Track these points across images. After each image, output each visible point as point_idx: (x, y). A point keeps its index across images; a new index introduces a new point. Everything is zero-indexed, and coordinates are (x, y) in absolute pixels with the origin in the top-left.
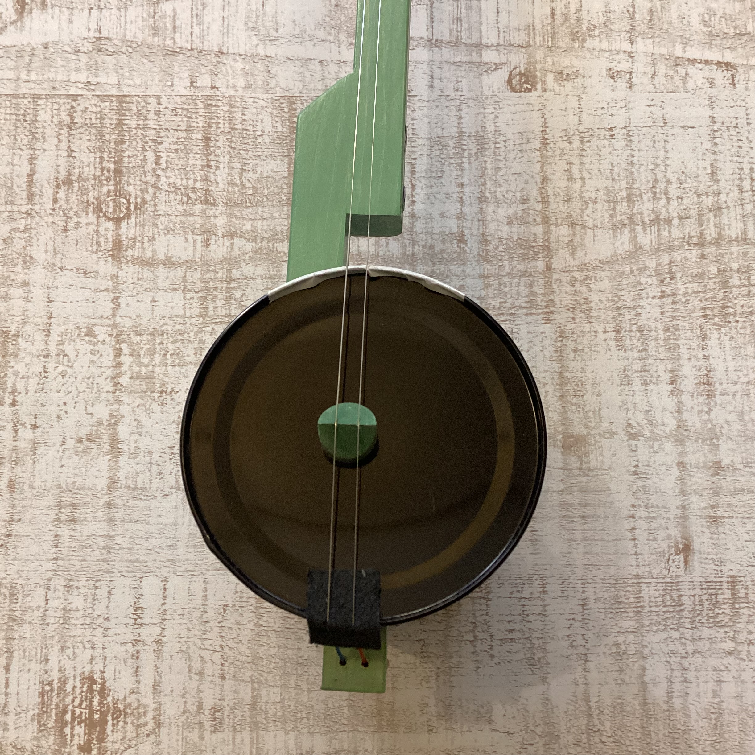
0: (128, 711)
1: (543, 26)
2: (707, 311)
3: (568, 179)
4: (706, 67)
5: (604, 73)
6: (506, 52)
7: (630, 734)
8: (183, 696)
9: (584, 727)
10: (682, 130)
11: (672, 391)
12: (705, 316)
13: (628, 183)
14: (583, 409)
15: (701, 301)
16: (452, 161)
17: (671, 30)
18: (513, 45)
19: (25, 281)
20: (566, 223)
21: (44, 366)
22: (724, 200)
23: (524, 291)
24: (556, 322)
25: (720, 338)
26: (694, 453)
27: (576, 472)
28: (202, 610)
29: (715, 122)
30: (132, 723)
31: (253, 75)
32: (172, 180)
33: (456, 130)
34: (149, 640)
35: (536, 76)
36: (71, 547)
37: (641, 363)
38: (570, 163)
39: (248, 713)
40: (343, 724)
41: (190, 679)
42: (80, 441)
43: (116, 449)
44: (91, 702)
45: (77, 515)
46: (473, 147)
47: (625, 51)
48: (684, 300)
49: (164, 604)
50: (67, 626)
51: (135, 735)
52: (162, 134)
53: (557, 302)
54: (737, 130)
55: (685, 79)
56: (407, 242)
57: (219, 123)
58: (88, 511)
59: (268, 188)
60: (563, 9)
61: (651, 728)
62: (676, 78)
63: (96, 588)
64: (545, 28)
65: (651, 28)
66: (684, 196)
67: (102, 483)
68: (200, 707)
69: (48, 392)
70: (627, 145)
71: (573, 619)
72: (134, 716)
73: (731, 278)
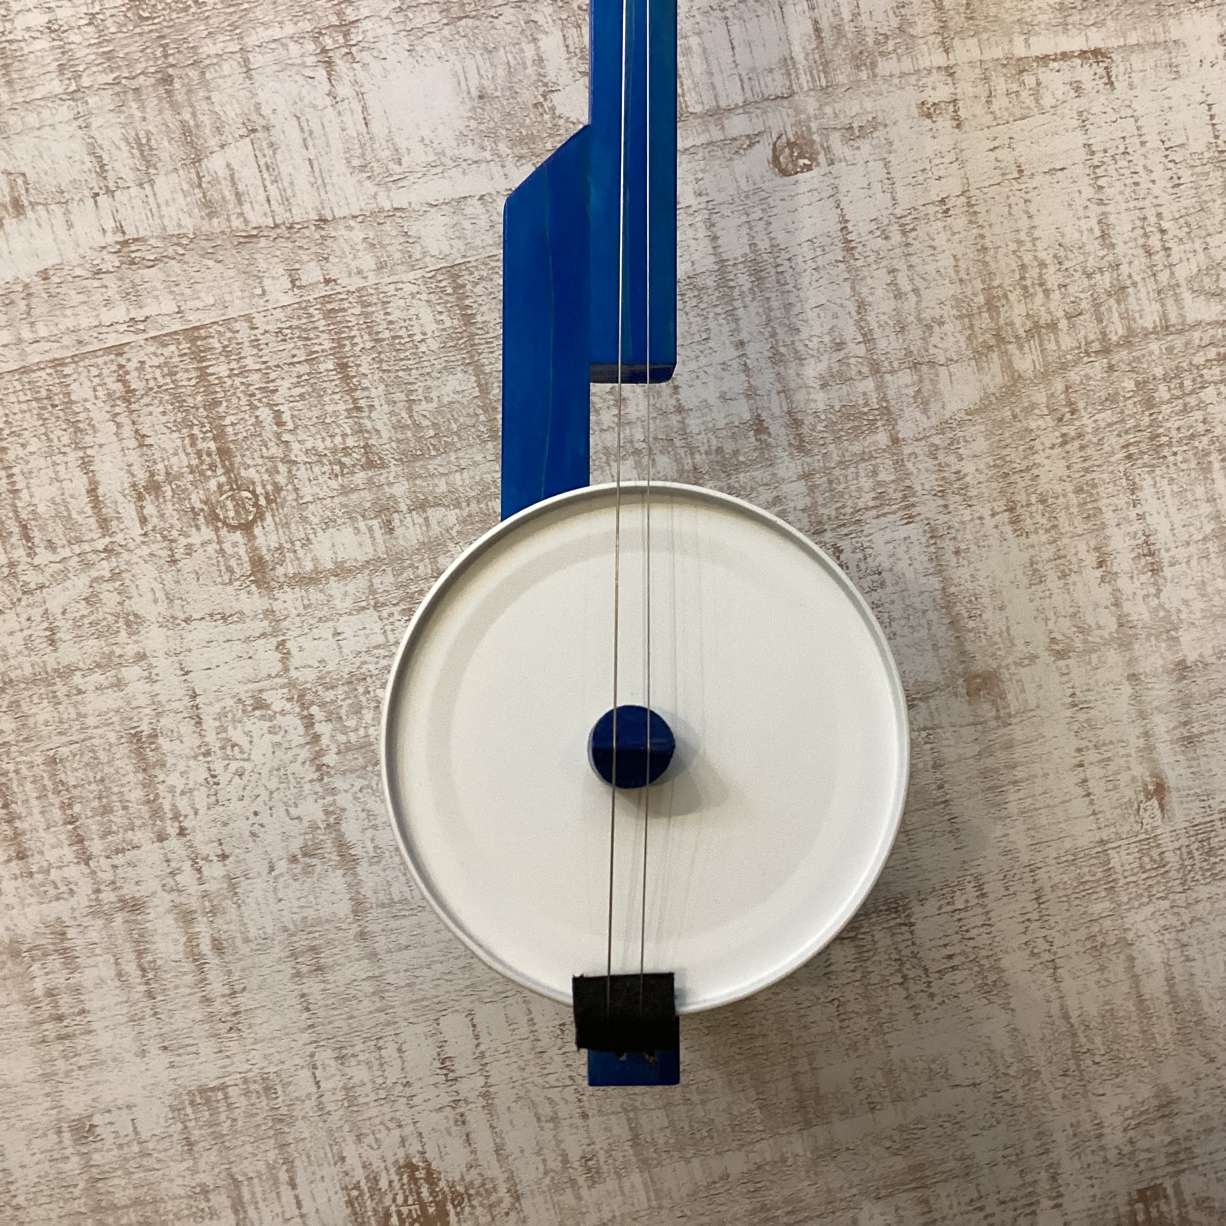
0: (472, 1192)
1: (807, 54)
2: (1131, 448)
3: (895, 297)
4: (1064, 65)
5: (915, 111)
6: (758, 111)
7: (1129, 1045)
8: (538, 1153)
9: (1069, 1052)
10: (1048, 177)
11: (1102, 576)
12: (1129, 457)
13: (983, 282)
14: (985, 633)
15: (1119, 435)
16: (718, 310)
17: (1003, 15)
18: (767, 99)
19: (138, 653)
20: (906, 365)
21: (209, 769)
22: (1126, 273)
23: (866, 483)
24: (923, 517)
25: (1155, 485)
26: (1146, 657)
27: (994, 723)
28: (532, 1038)
29: (1093, 153)
30: (482, 1205)
31: (383, 246)
32: (309, 445)
33: (712, 259)
34: (472, 1096)
35: (813, 142)
36: (327, 1005)
37: (1052, 549)
38: (894, 271)
39: (631, 1152)
40: (758, 1131)
41: (542, 1129)
42: (294, 859)
43: (348, 858)
44: (419, 1193)
45: (322, 961)
46: (744, 280)
47: (939, 68)
48: (1095, 440)
49: (478, 1045)
50: (355, 1109)
51: (489, 1218)
52: (273, 376)
53: (918, 488)
54: (1129, 158)
55: (1036, 94)
56: (681, 452)
57: (354, 337)
58: (336, 951)
59: (456, 421)
60: (832, 19)
61: (1155, 1030)
62: (1024, 94)
63: (380, 1048)
64: (811, 57)
65: (971, 18)
66: (1068, 281)
67: (344, 908)
68: (565, 1160)
69: (226, 803)
70: (971, 222)
71: (1028, 920)
72: (481, 1195)
73: (1156, 391)
